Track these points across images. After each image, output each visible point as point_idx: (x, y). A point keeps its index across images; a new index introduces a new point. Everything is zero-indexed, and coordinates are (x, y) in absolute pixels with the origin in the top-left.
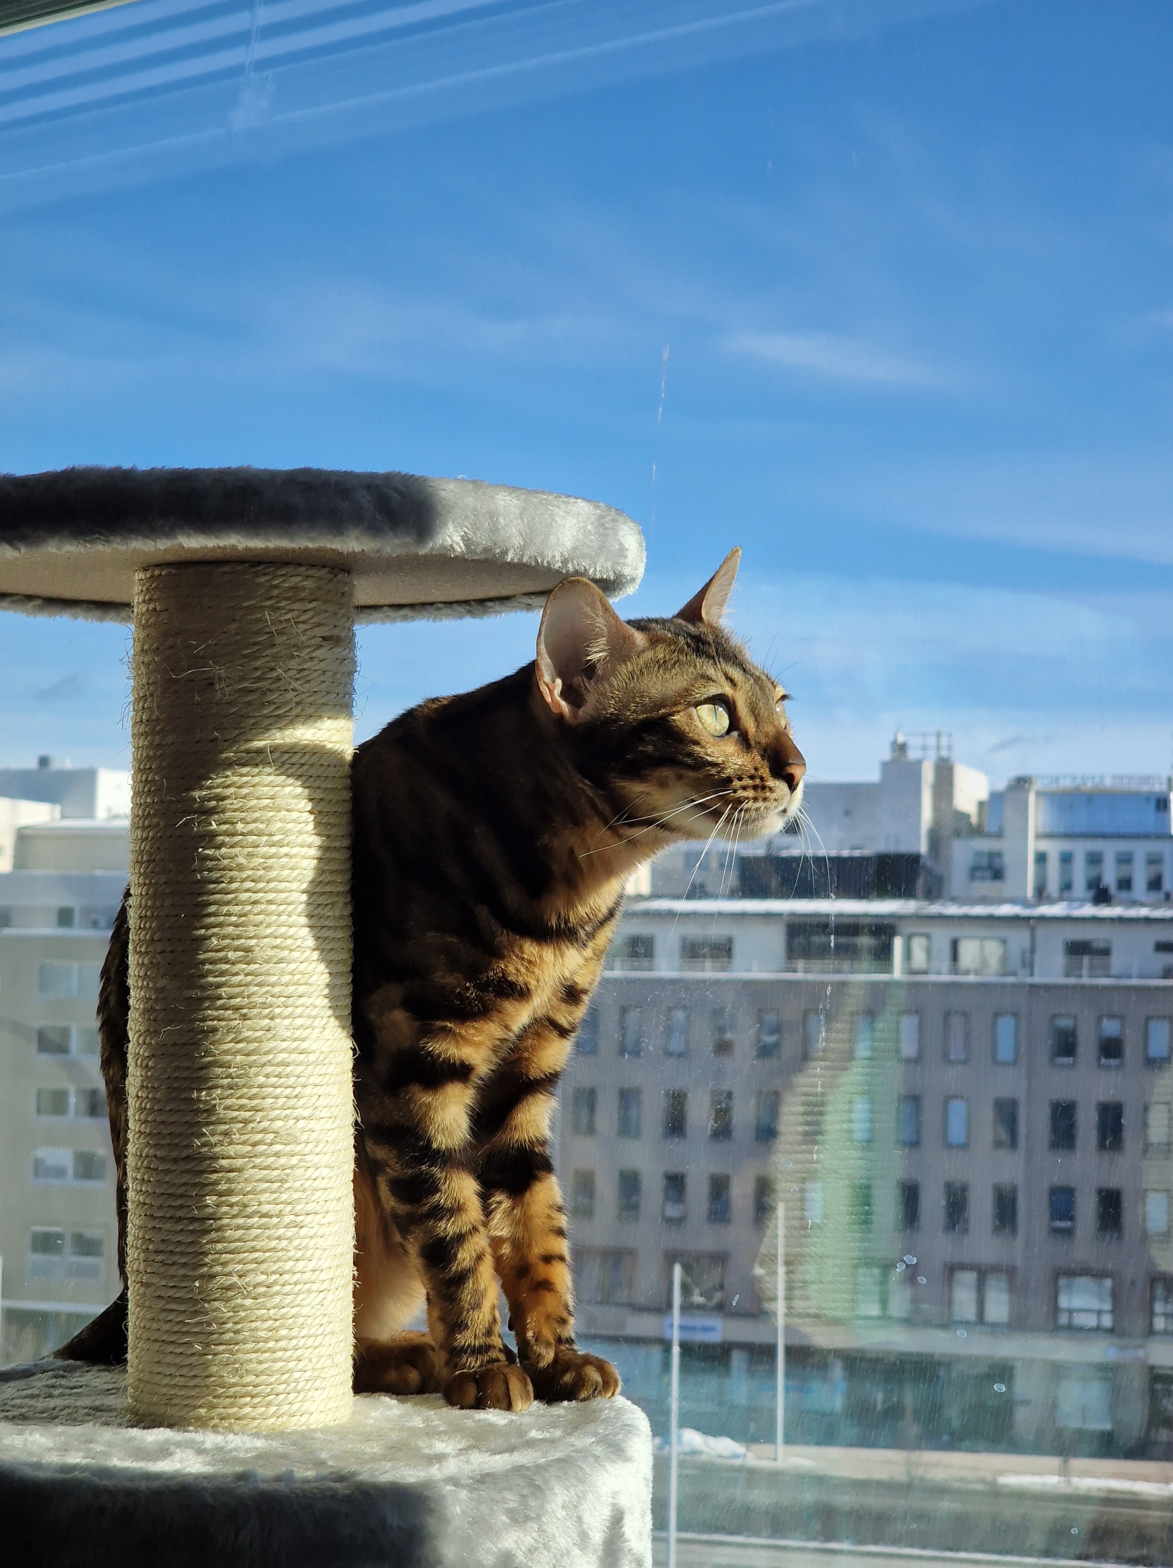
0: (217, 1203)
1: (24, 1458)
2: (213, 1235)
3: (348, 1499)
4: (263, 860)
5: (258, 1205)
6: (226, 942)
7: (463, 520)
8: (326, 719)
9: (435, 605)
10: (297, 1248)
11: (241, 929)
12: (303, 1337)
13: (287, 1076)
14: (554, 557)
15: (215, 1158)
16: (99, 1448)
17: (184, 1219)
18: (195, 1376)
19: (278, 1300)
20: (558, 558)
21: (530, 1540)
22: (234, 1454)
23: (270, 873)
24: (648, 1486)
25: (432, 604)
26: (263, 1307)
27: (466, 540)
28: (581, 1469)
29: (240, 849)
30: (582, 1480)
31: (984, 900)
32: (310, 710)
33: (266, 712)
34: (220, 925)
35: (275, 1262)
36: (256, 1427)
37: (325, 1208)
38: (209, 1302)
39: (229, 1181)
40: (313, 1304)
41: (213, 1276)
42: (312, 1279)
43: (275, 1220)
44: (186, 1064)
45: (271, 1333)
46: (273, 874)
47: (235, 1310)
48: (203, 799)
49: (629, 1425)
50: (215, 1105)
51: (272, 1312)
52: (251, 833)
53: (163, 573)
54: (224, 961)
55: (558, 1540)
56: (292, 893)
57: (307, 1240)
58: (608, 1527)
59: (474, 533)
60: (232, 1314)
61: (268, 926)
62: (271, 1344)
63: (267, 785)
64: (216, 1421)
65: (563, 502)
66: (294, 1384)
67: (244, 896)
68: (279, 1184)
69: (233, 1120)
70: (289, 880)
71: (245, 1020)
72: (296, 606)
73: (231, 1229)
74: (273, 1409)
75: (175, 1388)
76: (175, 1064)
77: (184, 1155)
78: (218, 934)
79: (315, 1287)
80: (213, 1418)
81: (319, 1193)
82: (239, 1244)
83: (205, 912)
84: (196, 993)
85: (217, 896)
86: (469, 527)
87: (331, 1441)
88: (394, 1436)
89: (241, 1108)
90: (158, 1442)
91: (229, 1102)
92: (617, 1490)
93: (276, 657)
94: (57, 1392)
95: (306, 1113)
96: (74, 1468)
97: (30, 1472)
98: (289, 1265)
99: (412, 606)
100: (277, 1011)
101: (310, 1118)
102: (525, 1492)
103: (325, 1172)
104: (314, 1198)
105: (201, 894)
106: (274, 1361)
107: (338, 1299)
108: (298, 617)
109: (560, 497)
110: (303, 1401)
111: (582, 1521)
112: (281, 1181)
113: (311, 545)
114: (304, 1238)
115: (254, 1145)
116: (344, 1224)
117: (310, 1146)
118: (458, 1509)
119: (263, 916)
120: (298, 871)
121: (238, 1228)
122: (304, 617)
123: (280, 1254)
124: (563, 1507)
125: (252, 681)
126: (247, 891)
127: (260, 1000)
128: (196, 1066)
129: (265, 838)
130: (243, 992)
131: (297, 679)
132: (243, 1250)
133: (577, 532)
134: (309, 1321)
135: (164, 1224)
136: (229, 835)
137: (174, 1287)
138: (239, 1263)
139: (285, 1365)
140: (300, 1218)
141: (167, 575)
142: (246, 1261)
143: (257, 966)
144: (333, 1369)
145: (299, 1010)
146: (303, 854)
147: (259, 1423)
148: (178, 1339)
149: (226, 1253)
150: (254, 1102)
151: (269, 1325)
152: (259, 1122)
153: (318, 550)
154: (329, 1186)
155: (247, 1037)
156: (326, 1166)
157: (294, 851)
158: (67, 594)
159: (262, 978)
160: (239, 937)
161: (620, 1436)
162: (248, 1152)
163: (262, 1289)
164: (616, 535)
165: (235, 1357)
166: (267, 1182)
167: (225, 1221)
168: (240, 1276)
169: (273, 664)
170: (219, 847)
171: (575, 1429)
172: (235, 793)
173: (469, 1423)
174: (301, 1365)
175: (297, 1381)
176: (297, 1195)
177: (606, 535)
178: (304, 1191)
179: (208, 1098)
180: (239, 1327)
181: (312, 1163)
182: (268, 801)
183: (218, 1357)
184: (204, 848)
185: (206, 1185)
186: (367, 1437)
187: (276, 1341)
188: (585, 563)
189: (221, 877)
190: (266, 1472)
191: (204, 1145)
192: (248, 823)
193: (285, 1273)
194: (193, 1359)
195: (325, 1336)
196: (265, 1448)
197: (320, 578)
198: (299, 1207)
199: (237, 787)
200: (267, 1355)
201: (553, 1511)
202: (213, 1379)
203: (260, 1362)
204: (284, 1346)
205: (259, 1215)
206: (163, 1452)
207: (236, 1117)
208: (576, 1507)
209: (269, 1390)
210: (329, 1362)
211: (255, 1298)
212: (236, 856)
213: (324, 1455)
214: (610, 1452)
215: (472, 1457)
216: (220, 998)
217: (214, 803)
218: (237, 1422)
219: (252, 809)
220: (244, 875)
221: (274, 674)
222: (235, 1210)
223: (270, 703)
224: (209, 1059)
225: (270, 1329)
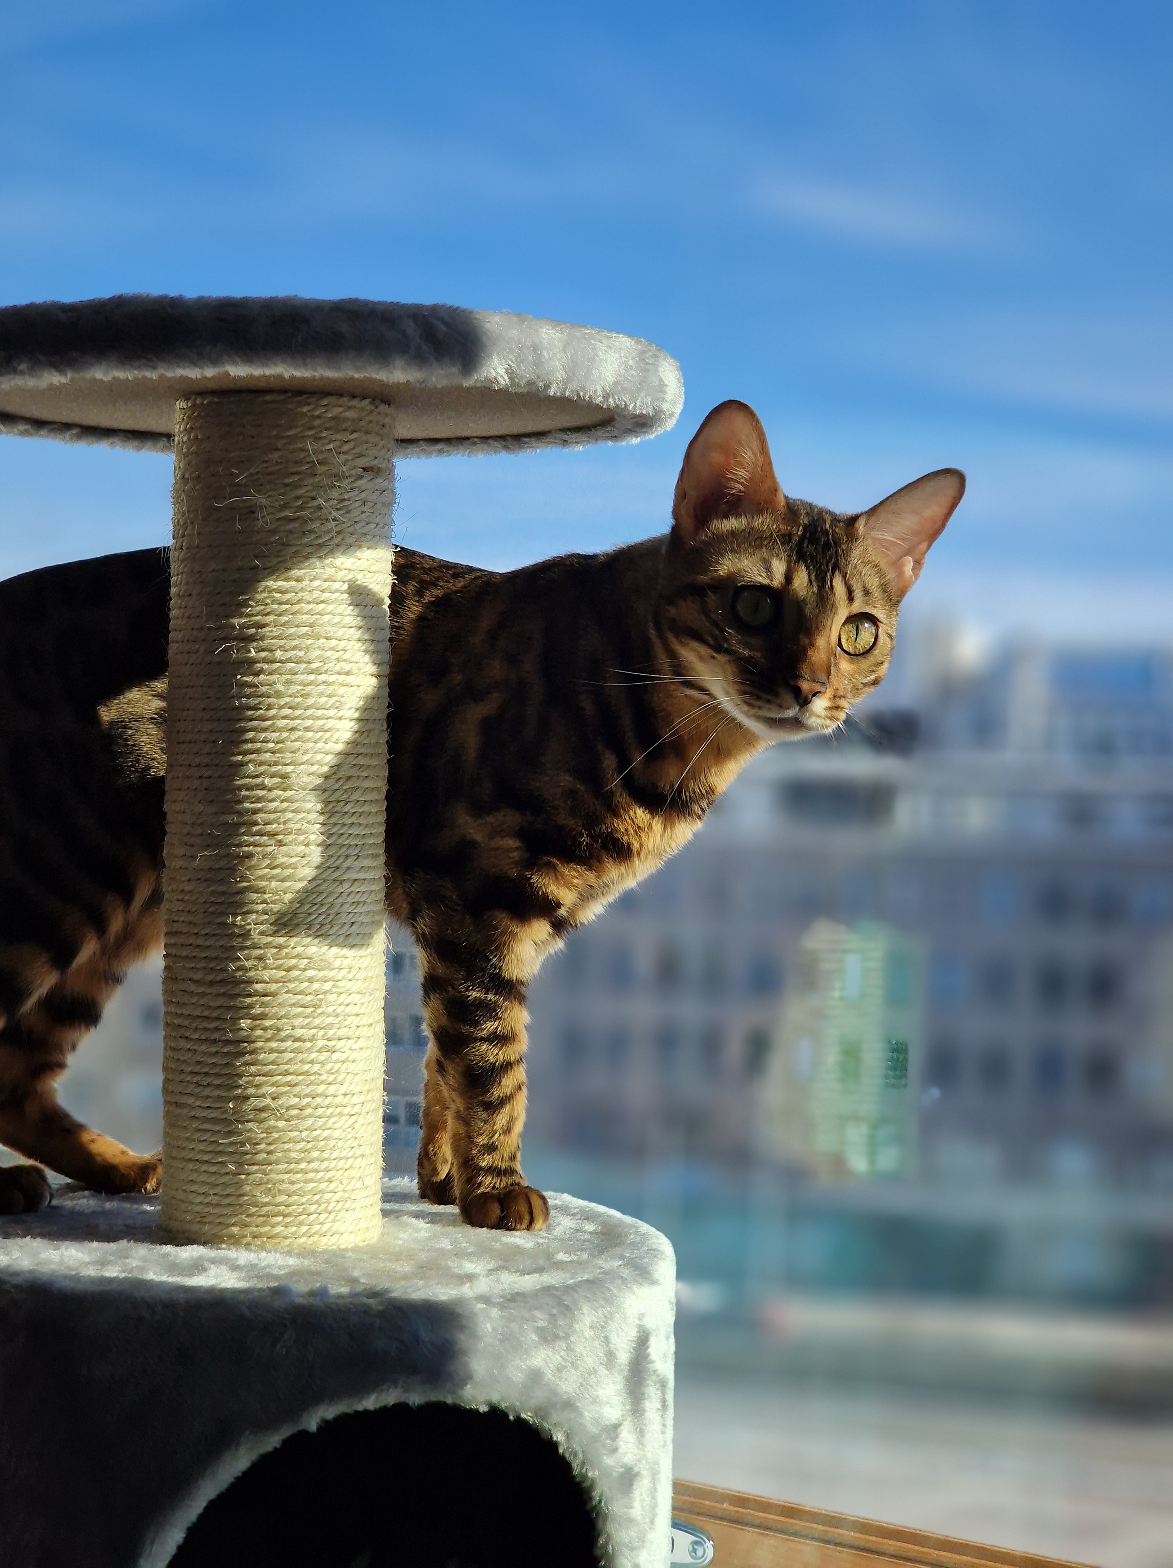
0: (251, 1026)
1: (62, 1270)
2: (248, 1057)
3: (381, 1314)
4: (301, 688)
5: (292, 1029)
6: (263, 768)
7: (508, 353)
8: (365, 549)
9: (471, 440)
10: (329, 1072)
11: (278, 755)
12: (334, 1159)
14: (596, 391)
15: (250, 982)
16: (135, 1263)
17: (219, 1041)
18: (228, 1195)
19: (311, 1123)
20: (600, 392)
21: (559, 1358)
22: (268, 1270)
23: (308, 700)
24: (672, 1309)
25: (468, 438)
26: (295, 1129)
27: (510, 372)
28: (610, 1290)
29: (278, 676)
30: (609, 1301)
32: (351, 540)
33: (306, 540)
34: (257, 751)
35: (308, 1086)
36: (288, 1246)
37: (357, 1034)
38: (242, 1123)
39: (263, 1005)
40: (344, 1127)
41: (247, 1098)
42: (344, 1103)
43: (308, 1044)
44: (223, 888)
45: (303, 1155)
46: (311, 701)
47: (268, 1131)
48: (243, 627)
49: (655, 1250)
50: (250, 930)
51: (305, 1134)
52: (289, 660)
53: (205, 402)
54: (260, 787)
55: (586, 1359)
56: (329, 720)
57: (339, 1065)
58: (634, 1349)
59: (519, 366)
60: (265, 1135)
61: (305, 753)
62: (303, 1165)
63: (306, 614)
64: (249, 1239)
65: (606, 336)
66: (325, 1205)
67: (281, 723)
68: (312, 1009)
69: (267, 945)
70: (327, 707)
71: (280, 846)
72: (338, 436)
73: (265, 1053)
74: (304, 1229)
75: (208, 1206)
76: (210, 889)
77: (219, 978)
78: (256, 761)
79: (346, 1110)
80: (245, 1236)
81: (350, 1019)
82: (272, 1067)
83: (243, 738)
84: (232, 819)
85: (255, 723)
86: (514, 360)
87: (362, 1260)
88: (423, 1256)
90: (192, 1258)
91: (264, 927)
92: (643, 1312)
93: (318, 487)
95: (339, 940)
96: (110, 1280)
98: (321, 1089)
99: (448, 441)
100: (312, 837)
101: (342, 945)
102: (554, 1311)
103: (357, 998)
104: (347, 1023)
105: (239, 720)
106: (306, 1182)
107: (369, 1123)
108: (340, 447)
109: (602, 331)
110: (333, 1221)
111: (610, 1341)
112: (314, 1006)
113: (356, 376)
114: (336, 1062)
115: (288, 970)
116: (375, 1049)
117: (343, 972)
118: (489, 1326)
119: (300, 743)
120: (335, 699)
121: (272, 1051)
122: (345, 448)
123: (313, 1078)
124: (591, 1327)
125: (293, 510)
126: (284, 718)
127: (298, 826)
128: (234, 891)
129: (304, 666)
130: (279, 818)
131: (338, 509)
132: (277, 1072)
133: (619, 367)
134: (340, 1144)
135: (200, 1046)
136: (267, 662)
137: (208, 1107)
138: (272, 1085)
139: (317, 1186)
140: (332, 1043)
141: (209, 403)
142: (279, 1083)
143: (293, 792)
144: (363, 1191)
145: (334, 838)
146: (341, 682)
147: (291, 1242)
148: (212, 1159)
149: (260, 1076)
151: (301, 1146)
152: (293, 948)
153: (363, 380)
154: (360, 1012)
155: (283, 863)
156: (358, 993)
157: (332, 678)
158: (106, 423)
159: (298, 804)
160: (276, 764)
161: (647, 1260)
162: (282, 977)
163: (295, 1112)
164: (657, 370)
165: (268, 1176)
166: (301, 1006)
167: (259, 1044)
168: (274, 1099)
169: (314, 494)
170: (257, 674)
171: (602, 1252)
172: (275, 621)
173: (497, 1246)
174: (332, 1186)
175: (328, 1202)
176: (330, 1020)
177: (646, 370)
178: (337, 1016)
179: (243, 923)
180: (272, 1148)
181: (345, 989)
182: (307, 629)
183: (251, 1177)
184: (243, 675)
185: (242, 1008)
186: (397, 1257)
187: (309, 1162)
188: (625, 398)
189: (259, 703)
190: (301, 1287)
191: (239, 969)
192: (286, 651)
193: (318, 1096)
194: (228, 1177)
195: (356, 1158)
196: (297, 1266)
197: (363, 409)
198: (331, 1032)
199: (276, 615)
200: (300, 1175)
201: (582, 1331)
202: (246, 1198)
203: (293, 1183)
204: (316, 1167)
205: (293, 1039)
206: (198, 1267)
207: (270, 943)
208: (603, 1327)
209: (301, 1210)
210: (359, 1185)
211: (287, 1120)
212: (275, 683)
213: (356, 1273)
214: (637, 1274)
215: (502, 1276)
216: (256, 824)
217: (253, 630)
218: (269, 1240)
219: (290, 637)
220: (282, 702)
221: (315, 503)
222: (269, 1034)
223: (311, 531)
224: (245, 884)
225: (302, 1151)
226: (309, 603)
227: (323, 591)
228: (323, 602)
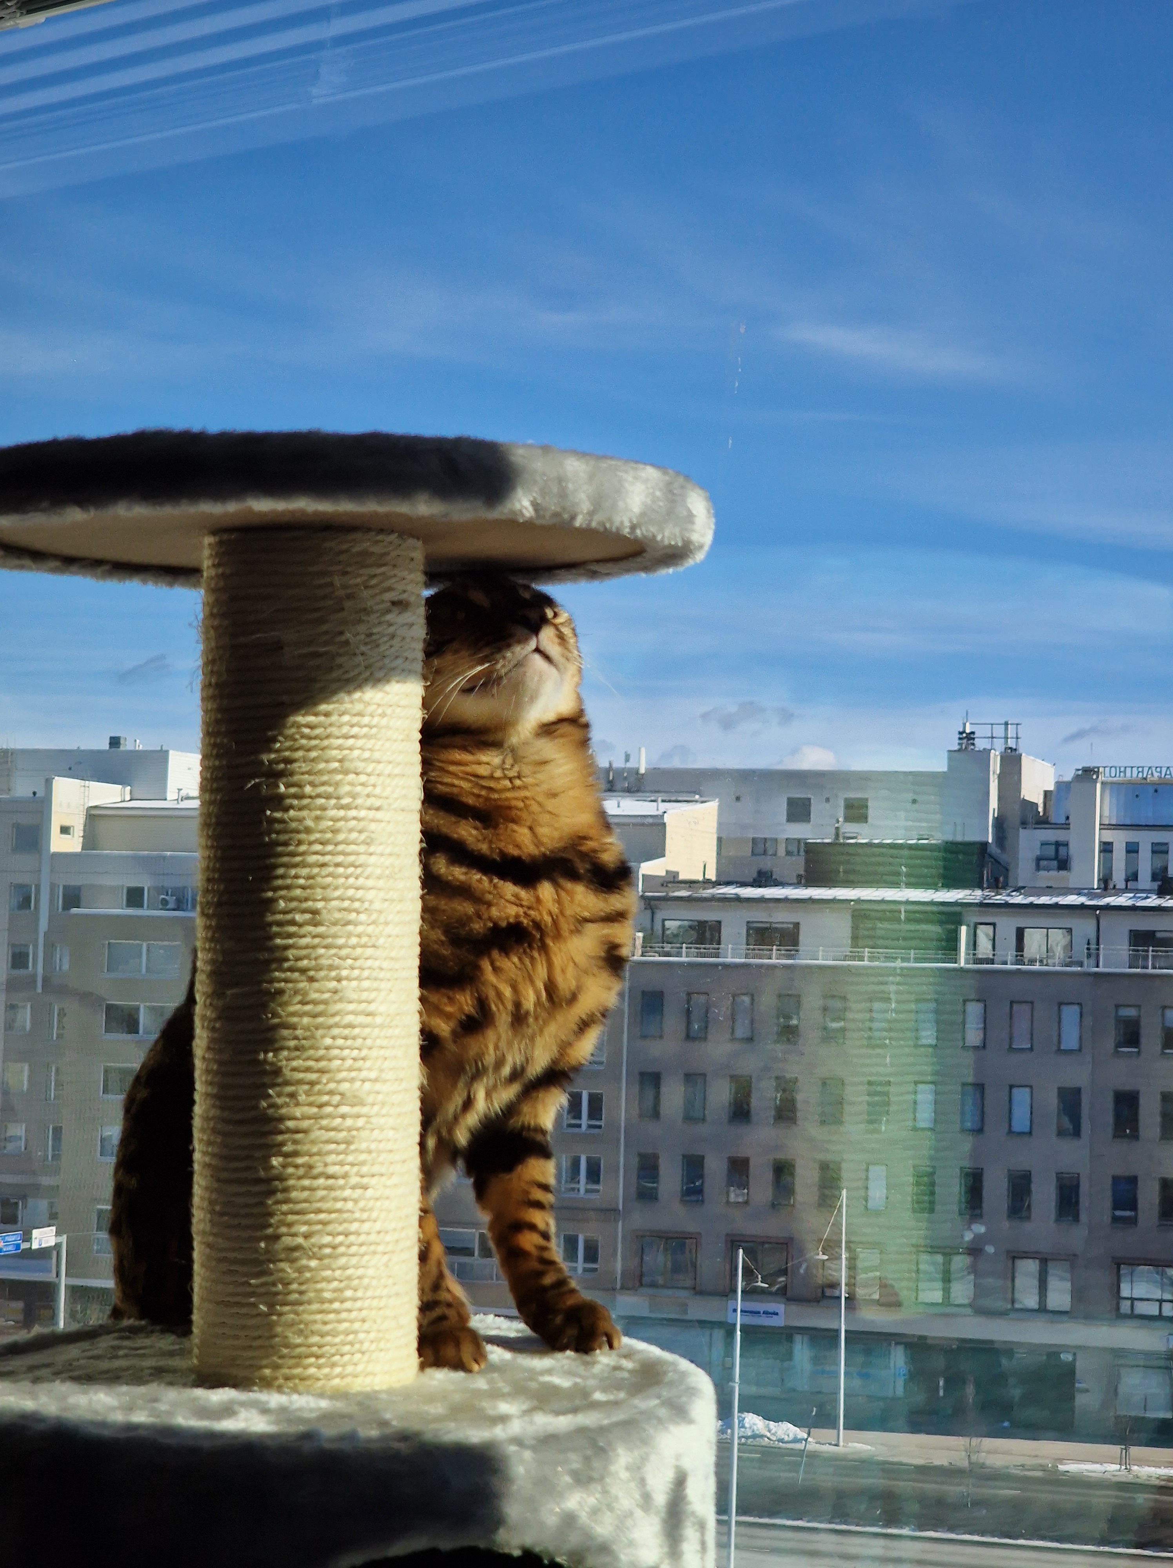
0: (282, 1164)
1: (89, 1416)
2: (279, 1196)
3: (410, 1459)
4: (331, 823)
5: (325, 1166)
6: (294, 904)
7: (533, 486)
8: (394, 683)
10: (363, 1210)
11: (309, 891)
12: (368, 1299)
13: (354, 1038)
14: (622, 522)
15: (282, 1119)
16: (163, 1407)
17: (249, 1181)
18: (259, 1337)
19: (344, 1261)
20: (626, 523)
21: (594, 1501)
22: (298, 1413)
23: (338, 836)
24: (711, 1449)
26: (328, 1268)
27: (535, 505)
28: (645, 1430)
29: (308, 812)
30: (645, 1442)
31: (1049, 890)
32: (381, 674)
33: (334, 675)
34: (288, 888)
35: (340, 1223)
36: (320, 1388)
37: (390, 1170)
38: (274, 1262)
39: (295, 1142)
40: (378, 1265)
41: (278, 1237)
42: (378, 1241)
43: (341, 1182)
44: (254, 1025)
45: (336, 1294)
46: (341, 837)
47: (300, 1271)
48: (271, 762)
49: (694, 1388)
50: (281, 1067)
51: (337, 1273)
52: (319, 796)
53: (232, 537)
54: (291, 923)
55: (621, 1501)
57: (372, 1202)
58: (671, 1489)
59: (543, 498)
60: (297, 1275)
61: (336, 888)
62: (336, 1305)
63: (336, 749)
64: (281, 1381)
65: (632, 468)
66: (359, 1345)
67: (312, 859)
68: (345, 1146)
69: (300, 1082)
70: (358, 843)
71: (312, 982)
72: (365, 571)
73: (297, 1190)
74: (338, 1370)
75: (238, 1349)
76: (239, 1027)
77: (250, 1116)
78: (286, 897)
79: (380, 1248)
80: (278, 1379)
81: (384, 1156)
82: (305, 1205)
83: (273, 875)
84: (263, 955)
85: (285, 859)
86: (539, 493)
87: (395, 1402)
88: (457, 1397)
89: (308, 1070)
90: (222, 1402)
91: (295, 1064)
92: (680, 1452)
93: (345, 622)
94: (121, 1353)
95: (373, 1075)
97: (94, 1431)
98: (354, 1226)
100: (344, 973)
101: (376, 1080)
102: (588, 1453)
103: (391, 1133)
104: (380, 1159)
105: (269, 856)
106: (340, 1321)
107: (404, 1261)
108: (367, 581)
109: (628, 463)
110: (367, 1362)
111: (646, 1482)
112: (347, 1143)
114: (370, 1199)
115: (321, 1106)
116: (408, 1186)
118: (522, 1469)
119: (331, 878)
120: (365, 834)
121: (304, 1189)
122: (373, 582)
123: (346, 1215)
124: (626, 1468)
125: (320, 646)
126: (316, 853)
127: (330, 962)
128: (266, 1027)
129: (334, 801)
130: (310, 954)
131: (366, 644)
132: (310, 1210)
133: (646, 498)
134: (374, 1282)
135: (229, 1186)
136: (297, 798)
137: (239, 1248)
138: (305, 1223)
139: (350, 1326)
140: (366, 1180)
141: (235, 540)
142: (311, 1222)
143: (324, 928)
144: (397, 1331)
145: (366, 973)
146: (371, 817)
147: (324, 1384)
148: (242, 1300)
149: (291, 1214)
150: (322, 1064)
151: (334, 1286)
152: (325, 1084)
153: (388, 515)
154: (394, 1148)
155: (315, 999)
156: (392, 1128)
157: (363, 814)
158: (136, 557)
159: (330, 940)
160: (306, 900)
161: (684, 1399)
162: (314, 1114)
163: (327, 1251)
164: (685, 501)
165: (300, 1317)
166: (334, 1143)
167: (291, 1182)
168: (306, 1237)
169: (341, 629)
170: (287, 810)
171: (639, 1391)
172: (304, 757)
174: (366, 1326)
175: (361, 1342)
176: (363, 1157)
177: (674, 501)
178: (370, 1152)
179: (275, 1060)
180: (304, 1288)
181: (379, 1125)
182: (337, 764)
183: (283, 1318)
184: (272, 811)
185: (273, 1146)
186: (430, 1400)
187: (342, 1302)
188: (653, 529)
189: (289, 839)
190: (329, 1431)
191: (270, 1106)
192: (316, 786)
193: (351, 1233)
194: (258, 1319)
195: (390, 1297)
196: (329, 1409)
197: (390, 543)
198: (365, 1169)
199: (305, 751)
200: (332, 1315)
201: (617, 1472)
202: (277, 1339)
203: (325, 1323)
204: (349, 1307)
205: (325, 1176)
206: (228, 1411)
207: (302, 1079)
208: (639, 1468)
209: (334, 1351)
210: (393, 1324)
211: (320, 1259)
212: (304, 818)
213: (388, 1416)
214: (674, 1414)
215: (537, 1417)
216: (287, 960)
217: (282, 766)
218: (303, 1383)
219: (320, 772)
220: (313, 837)
221: (343, 638)
222: (301, 1171)
223: (340, 666)
224: (276, 1021)
225: (335, 1290)
226: (338, 738)
227: (352, 726)
228: (352, 737)
